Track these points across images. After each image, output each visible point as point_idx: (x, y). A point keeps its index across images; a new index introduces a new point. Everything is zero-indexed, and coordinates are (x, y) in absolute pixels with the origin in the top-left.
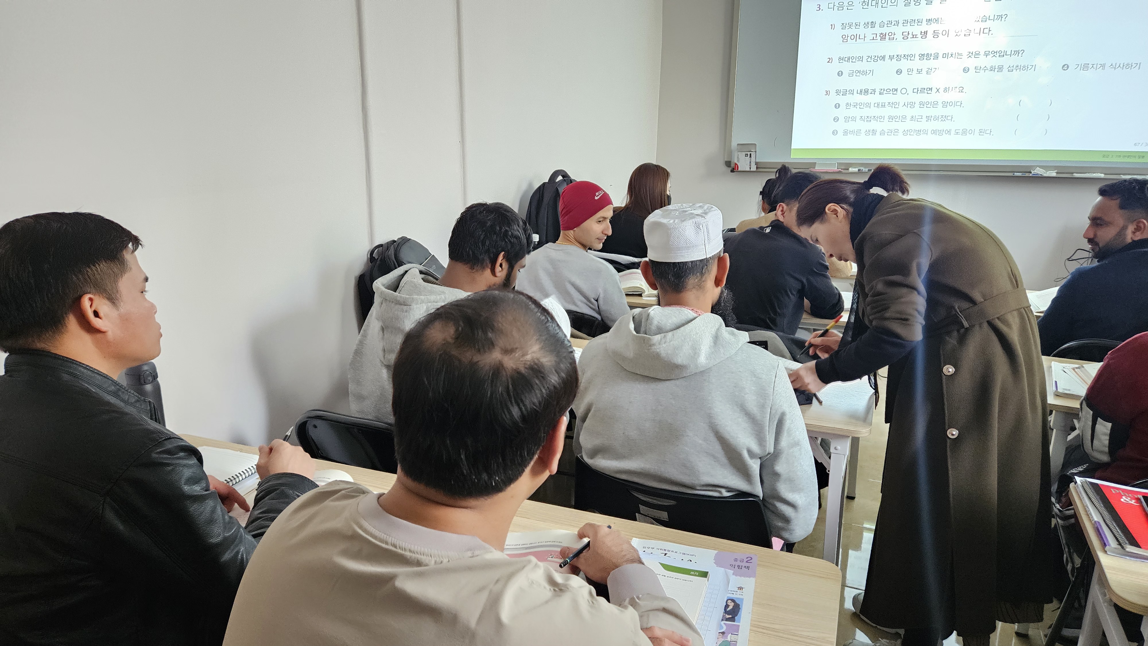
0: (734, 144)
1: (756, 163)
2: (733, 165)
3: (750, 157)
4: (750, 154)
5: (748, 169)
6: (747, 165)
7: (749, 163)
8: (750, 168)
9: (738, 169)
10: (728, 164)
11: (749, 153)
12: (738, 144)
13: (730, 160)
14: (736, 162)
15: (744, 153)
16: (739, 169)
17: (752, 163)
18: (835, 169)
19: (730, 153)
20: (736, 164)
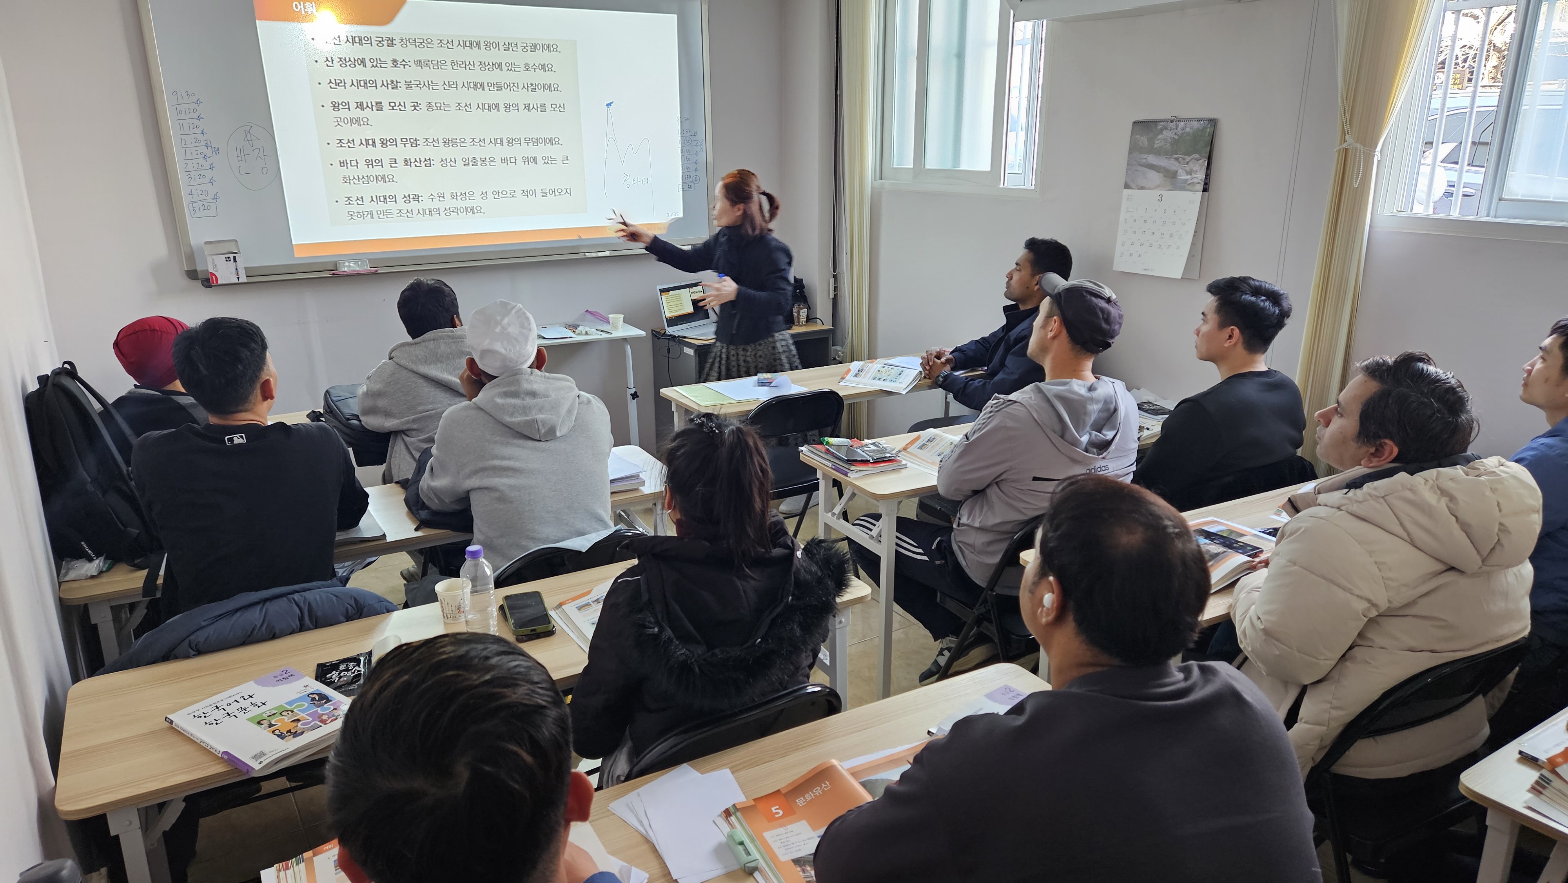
0: (197, 242)
1: (246, 268)
2: (204, 277)
3: (235, 261)
4: (234, 257)
5: (236, 281)
6: (231, 274)
7: (234, 270)
8: (238, 278)
9: (217, 282)
10: (192, 275)
11: (231, 256)
12: (206, 243)
13: (194, 269)
14: (211, 270)
15: (221, 257)
16: (220, 282)
17: (239, 270)
18: (367, 268)
19: (191, 257)
20: (212, 274)
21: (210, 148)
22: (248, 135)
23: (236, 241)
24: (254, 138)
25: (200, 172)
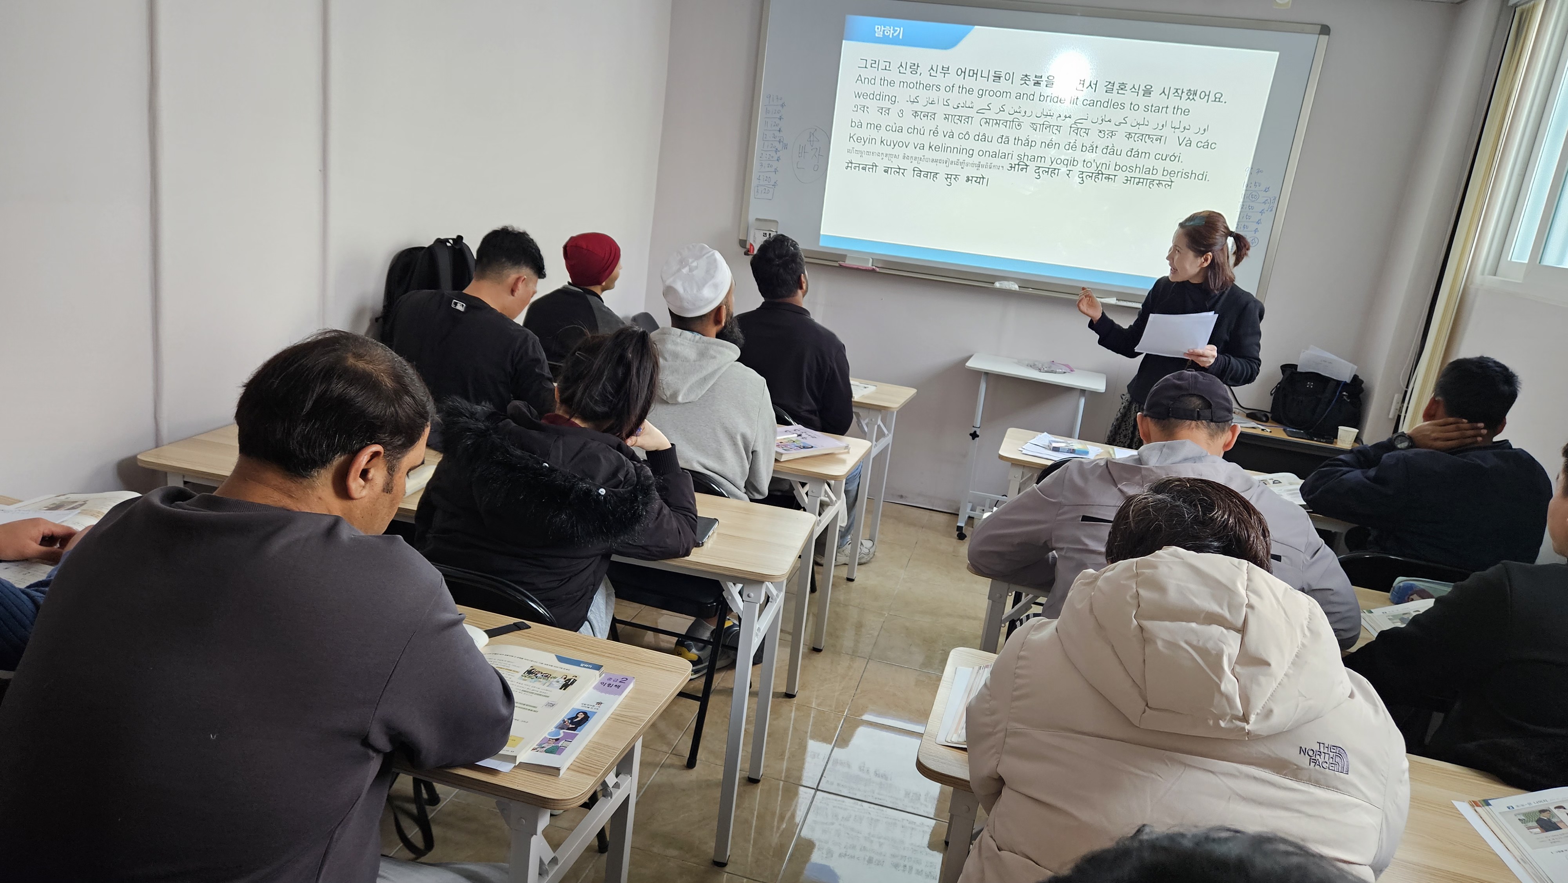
0: (751, 218)
2: (748, 246)
10: (743, 243)
12: (757, 219)
13: (745, 239)
15: (762, 232)
18: (870, 265)
19: (747, 230)
21: (781, 143)
22: (812, 137)
23: (777, 222)
24: (815, 139)
25: (769, 162)
